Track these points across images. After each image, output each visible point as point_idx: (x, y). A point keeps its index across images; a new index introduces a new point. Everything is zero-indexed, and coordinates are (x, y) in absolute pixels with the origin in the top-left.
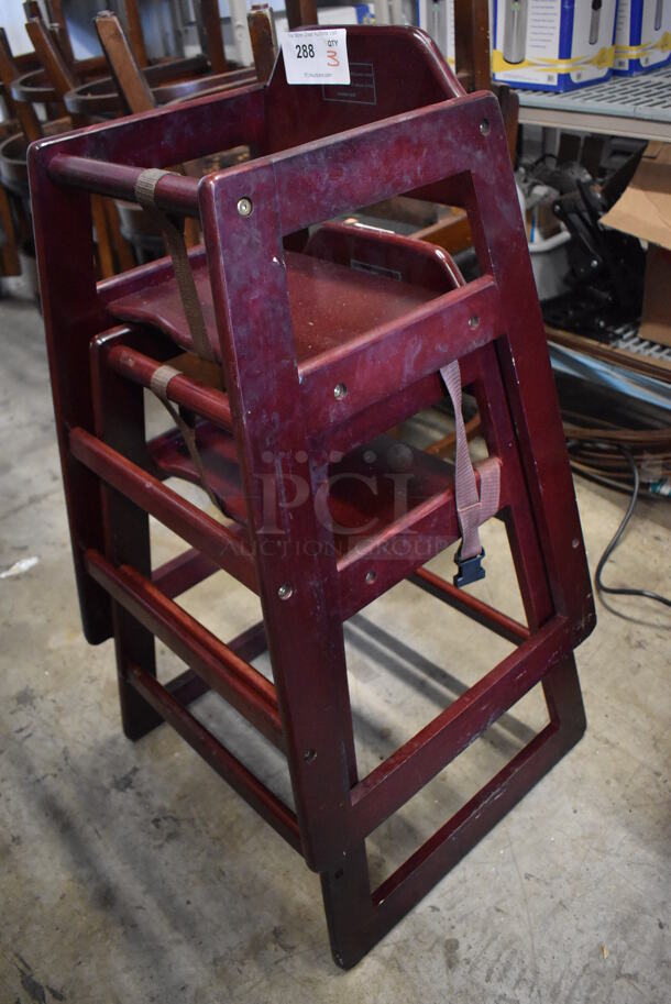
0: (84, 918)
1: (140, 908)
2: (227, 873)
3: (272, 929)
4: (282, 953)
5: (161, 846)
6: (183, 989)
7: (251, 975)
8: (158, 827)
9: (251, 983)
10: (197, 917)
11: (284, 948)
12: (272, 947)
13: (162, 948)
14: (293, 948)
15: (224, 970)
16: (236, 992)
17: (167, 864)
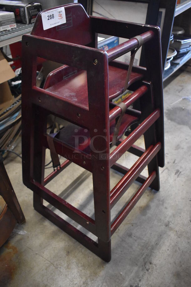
0: (185, 279)
1: (175, 263)
2: (156, 242)
3: (166, 227)
4: (170, 223)
5: (155, 265)
6: (189, 243)
7: (178, 228)
8: (149, 269)
9: (180, 228)
10: (171, 246)
11: (169, 223)
12: (170, 226)
13: (182, 252)
14: (168, 221)
15: (180, 235)
16: (184, 230)
17: (160, 261)
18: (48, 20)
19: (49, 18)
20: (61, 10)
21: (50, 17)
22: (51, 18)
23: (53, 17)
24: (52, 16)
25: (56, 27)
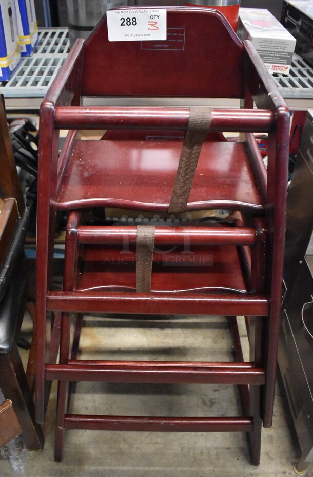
18: (122, 25)
19: (125, 23)
20: (157, 14)
21: (126, 21)
22: (129, 23)
23: (134, 23)
24: (131, 21)
25: (138, 42)
